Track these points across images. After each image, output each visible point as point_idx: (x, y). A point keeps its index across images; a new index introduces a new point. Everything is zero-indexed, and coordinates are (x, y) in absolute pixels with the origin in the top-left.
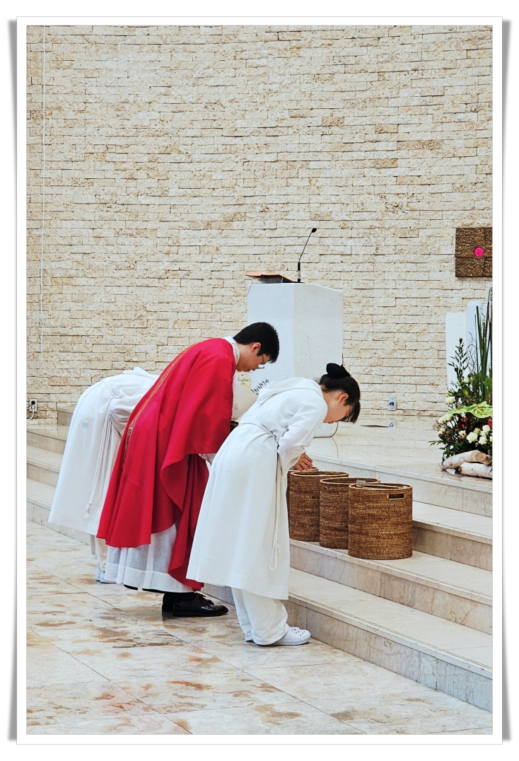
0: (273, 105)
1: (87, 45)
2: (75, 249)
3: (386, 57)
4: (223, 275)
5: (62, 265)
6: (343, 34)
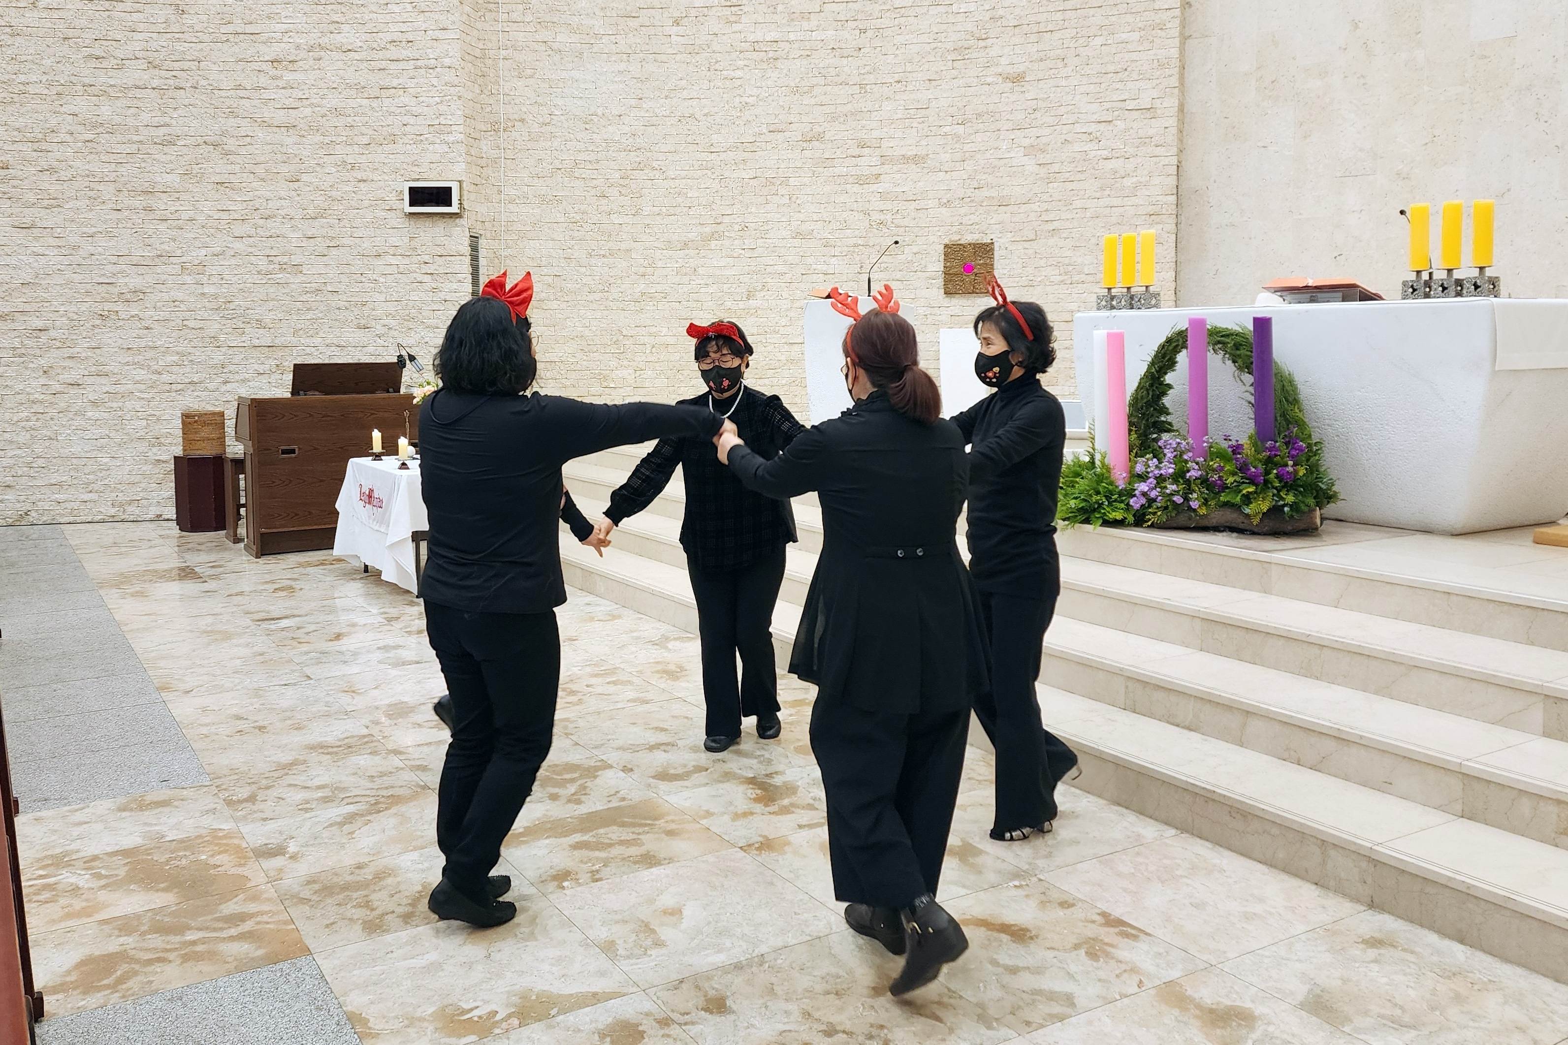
0: (750, 119)
1: (550, 52)
3: (867, 68)
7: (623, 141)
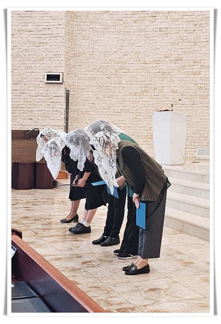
0: (158, 53)
1: (94, 32)
2: (89, 102)
3: (197, 37)
4: (141, 111)
5: (85, 107)
6: (182, 29)
7: (116, 60)
